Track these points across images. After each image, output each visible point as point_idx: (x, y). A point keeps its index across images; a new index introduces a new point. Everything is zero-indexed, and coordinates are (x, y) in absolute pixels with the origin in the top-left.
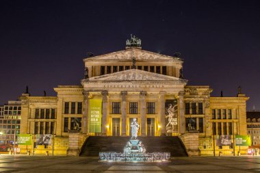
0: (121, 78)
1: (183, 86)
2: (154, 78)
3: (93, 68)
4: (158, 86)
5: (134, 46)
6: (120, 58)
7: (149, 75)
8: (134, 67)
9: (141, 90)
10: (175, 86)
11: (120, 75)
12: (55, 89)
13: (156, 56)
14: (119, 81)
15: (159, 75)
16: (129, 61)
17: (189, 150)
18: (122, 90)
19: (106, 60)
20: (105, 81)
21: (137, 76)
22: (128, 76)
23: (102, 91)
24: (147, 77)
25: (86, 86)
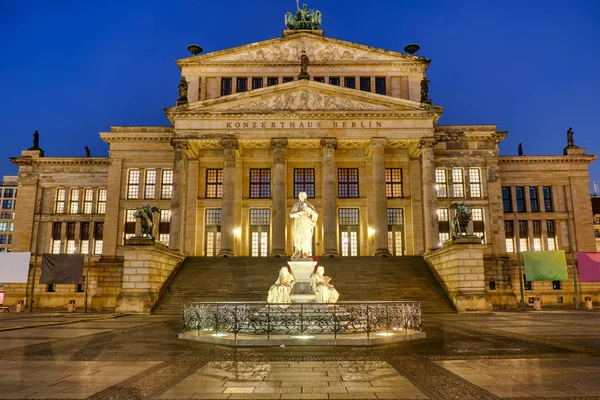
0: (271, 103)
1: (429, 123)
2: (356, 104)
3: (203, 83)
4: (366, 123)
5: (306, 26)
6: (270, 58)
7: (343, 95)
9: (323, 133)
10: (408, 123)
11: (269, 98)
12: (103, 135)
13: (360, 53)
14: (267, 112)
15: (368, 94)
16: (293, 64)
18: (275, 134)
19: (234, 64)
20: (229, 113)
21: (312, 98)
22: (290, 99)
23: (223, 137)
24: (338, 101)
25: (182, 124)
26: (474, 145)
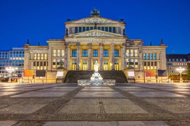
0: (88, 35)
1: (125, 40)
2: (108, 35)
3: (71, 28)
4: (110, 40)
5: (95, 14)
6: (87, 22)
7: (105, 33)
8: (95, 28)
9: (100, 42)
10: (120, 40)
11: (87, 33)
12: (47, 41)
13: (109, 21)
14: (87, 37)
15: (110, 33)
16: (92, 24)
17: (129, 79)
18: (89, 42)
19: (78, 24)
20: (78, 37)
21: (97, 34)
22: (92, 34)
23: (77, 43)
24: (104, 34)
25: (67, 40)
26: (136, 44)
